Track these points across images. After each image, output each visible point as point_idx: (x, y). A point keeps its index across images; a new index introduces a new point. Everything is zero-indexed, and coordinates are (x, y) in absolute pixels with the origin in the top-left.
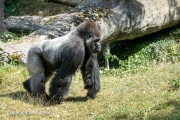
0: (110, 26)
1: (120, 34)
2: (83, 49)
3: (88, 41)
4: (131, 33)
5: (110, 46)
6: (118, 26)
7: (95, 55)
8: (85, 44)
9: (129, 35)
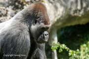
0: (56, 8)
1: (69, 18)
2: (28, 37)
3: (34, 27)
4: (83, 16)
5: (58, 33)
6: (66, 7)
7: (43, 45)
8: (30, 32)
9: (80, 18)
